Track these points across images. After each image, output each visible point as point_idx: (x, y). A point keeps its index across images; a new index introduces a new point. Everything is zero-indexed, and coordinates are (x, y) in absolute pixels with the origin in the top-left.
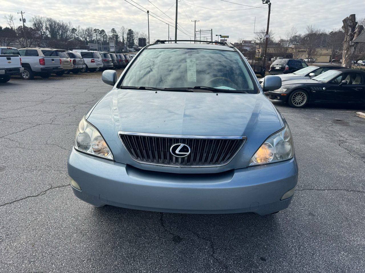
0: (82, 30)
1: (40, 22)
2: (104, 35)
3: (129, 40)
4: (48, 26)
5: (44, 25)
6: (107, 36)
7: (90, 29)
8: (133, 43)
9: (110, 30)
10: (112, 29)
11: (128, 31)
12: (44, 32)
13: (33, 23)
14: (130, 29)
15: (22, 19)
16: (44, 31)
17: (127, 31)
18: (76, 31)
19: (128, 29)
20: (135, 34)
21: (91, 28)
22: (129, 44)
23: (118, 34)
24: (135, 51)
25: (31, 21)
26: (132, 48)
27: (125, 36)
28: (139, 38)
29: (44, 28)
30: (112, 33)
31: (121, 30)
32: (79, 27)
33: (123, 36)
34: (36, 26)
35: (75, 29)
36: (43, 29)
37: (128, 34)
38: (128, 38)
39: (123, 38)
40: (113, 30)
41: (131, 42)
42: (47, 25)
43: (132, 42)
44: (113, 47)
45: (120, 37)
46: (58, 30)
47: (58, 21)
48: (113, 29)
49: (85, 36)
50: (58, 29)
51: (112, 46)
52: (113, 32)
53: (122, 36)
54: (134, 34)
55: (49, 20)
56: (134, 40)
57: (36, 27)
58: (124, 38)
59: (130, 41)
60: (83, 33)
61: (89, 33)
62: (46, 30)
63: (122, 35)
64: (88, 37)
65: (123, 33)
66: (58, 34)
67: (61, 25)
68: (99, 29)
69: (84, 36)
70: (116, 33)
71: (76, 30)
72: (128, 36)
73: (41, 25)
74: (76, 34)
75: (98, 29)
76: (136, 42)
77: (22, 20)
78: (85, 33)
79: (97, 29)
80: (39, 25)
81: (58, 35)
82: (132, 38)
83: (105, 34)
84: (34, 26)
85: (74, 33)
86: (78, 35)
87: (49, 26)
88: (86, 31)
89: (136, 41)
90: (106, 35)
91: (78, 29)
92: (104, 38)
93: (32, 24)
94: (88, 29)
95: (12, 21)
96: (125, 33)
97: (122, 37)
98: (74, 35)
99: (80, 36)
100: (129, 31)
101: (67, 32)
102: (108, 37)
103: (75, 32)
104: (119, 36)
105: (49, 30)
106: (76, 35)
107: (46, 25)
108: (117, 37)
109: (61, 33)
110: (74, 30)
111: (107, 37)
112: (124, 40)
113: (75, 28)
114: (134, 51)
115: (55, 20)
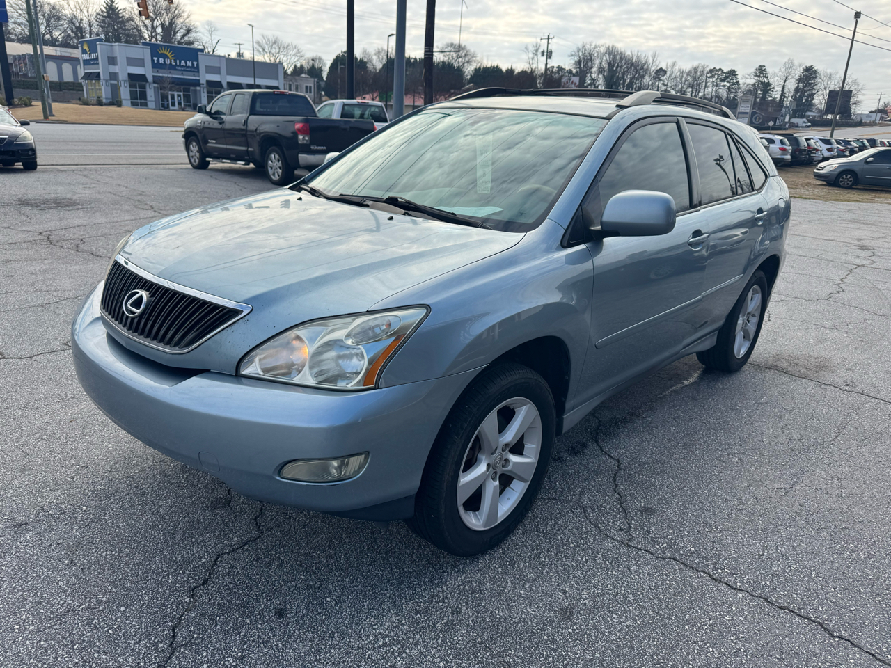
0: (679, 73)
1: (590, 56)
2: (734, 84)
3: (798, 96)
4: (605, 65)
5: (597, 62)
6: (741, 85)
7: (700, 69)
8: (810, 105)
9: (753, 70)
10: (757, 67)
11: (802, 70)
12: (593, 80)
13: (576, 59)
14: (809, 65)
15: (546, 51)
16: (594, 75)
17: (799, 72)
18: (663, 76)
19: (804, 67)
20: (820, 78)
21: (703, 67)
22: (795, 108)
23: (771, 81)
24: (808, 127)
25: (572, 55)
26: (801, 117)
27: (789, 87)
28: (830, 91)
29: (594, 70)
30: (756, 78)
31: (783, 70)
32: (674, 64)
33: (784, 86)
34: (580, 65)
35: (664, 70)
36: (591, 73)
37: (800, 80)
38: (797, 90)
39: (783, 91)
40: (761, 70)
41: (804, 101)
42: (603, 63)
43: (807, 100)
44: (747, 113)
45: (777, 89)
46: (624, 74)
47: (628, 53)
48: (760, 66)
49: (682, 87)
50: (624, 72)
51: (743, 111)
52: (759, 76)
53: (781, 86)
54: (818, 80)
55: (610, 51)
56: (815, 97)
57: (580, 68)
58: (786, 90)
59: (801, 97)
60: (681, 79)
61: (694, 79)
62: (598, 74)
63: (782, 83)
64: (690, 90)
65: (787, 77)
66: (622, 82)
67: (634, 61)
68: (723, 69)
69: (680, 86)
70: (767, 77)
71: (665, 72)
72: (798, 86)
73: (590, 63)
74: (662, 82)
75: (720, 69)
76: (820, 100)
77: (545, 54)
78: (686, 80)
79: (718, 68)
80: (587, 64)
81: (621, 86)
82: (809, 90)
83: (735, 81)
84: (576, 65)
85: (660, 80)
86: (667, 85)
87: (607, 65)
88: (688, 74)
89: (821, 97)
90: (738, 83)
91: (670, 69)
92: (729, 91)
93: (573, 62)
94: (695, 70)
95: (535, 57)
96: (793, 77)
97: (781, 89)
98: (657, 83)
99: (671, 87)
100: (805, 70)
101: (643, 77)
102: (743, 88)
103: (662, 78)
104: (772, 86)
105: (604, 75)
106: (663, 84)
107: (601, 63)
108: (766, 87)
109: (628, 80)
110: (661, 72)
111: (739, 88)
112: (785, 97)
113: (664, 68)
114: (805, 125)
115: (623, 50)
